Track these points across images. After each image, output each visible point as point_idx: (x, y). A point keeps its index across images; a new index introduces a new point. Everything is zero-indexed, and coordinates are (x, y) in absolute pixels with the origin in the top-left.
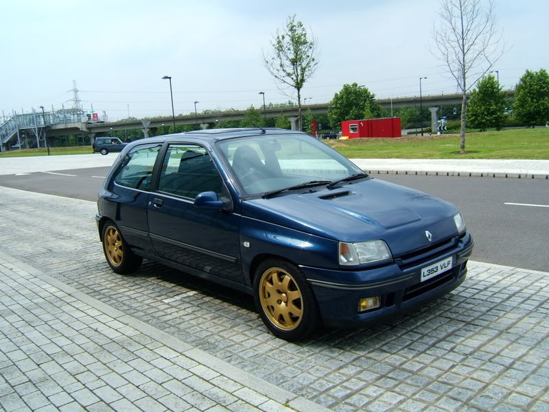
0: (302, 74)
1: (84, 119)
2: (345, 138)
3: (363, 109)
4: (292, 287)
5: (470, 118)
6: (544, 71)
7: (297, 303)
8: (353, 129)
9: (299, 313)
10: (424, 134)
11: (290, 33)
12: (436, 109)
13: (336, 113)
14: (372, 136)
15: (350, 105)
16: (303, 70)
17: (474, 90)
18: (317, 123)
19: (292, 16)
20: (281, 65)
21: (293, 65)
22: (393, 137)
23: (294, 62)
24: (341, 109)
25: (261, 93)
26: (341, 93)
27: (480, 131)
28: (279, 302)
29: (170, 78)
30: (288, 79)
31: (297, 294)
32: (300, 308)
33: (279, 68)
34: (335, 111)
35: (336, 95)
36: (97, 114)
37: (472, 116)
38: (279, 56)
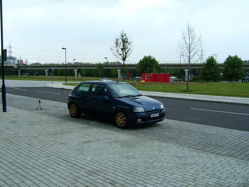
0: (126, 55)
1: (16, 62)
2: (143, 81)
3: (152, 68)
4: (124, 117)
5: (202, 75)
6: (237, 56)
7: (124, 120)
8: (147, 77)
9: (125, 122)
10: (181, 82)
11: (121, 38)
12: (188, 70)
13: (140, 69)
14: (156, 81)
15: (147, 65)
16: (126, 53)
17: (205, 63)
18: (131, 73)
19: (122, 31)
20: (117, 50)
21: (122, 51)
22: (166, 82)
23: (122, 49)
24: (142, 67)
25: (106, 58)
26: (143, 60)
27: (207, 82)
28: (120, 120)
29: (65, 49)
30: (120, 56)
31: (125, 118)
32: (125, 121)
33: (116, 51)
34: (140, 68)
35: (141, 60)
36: (22, 60)
37: (203, 75)
38: (116, 46)
